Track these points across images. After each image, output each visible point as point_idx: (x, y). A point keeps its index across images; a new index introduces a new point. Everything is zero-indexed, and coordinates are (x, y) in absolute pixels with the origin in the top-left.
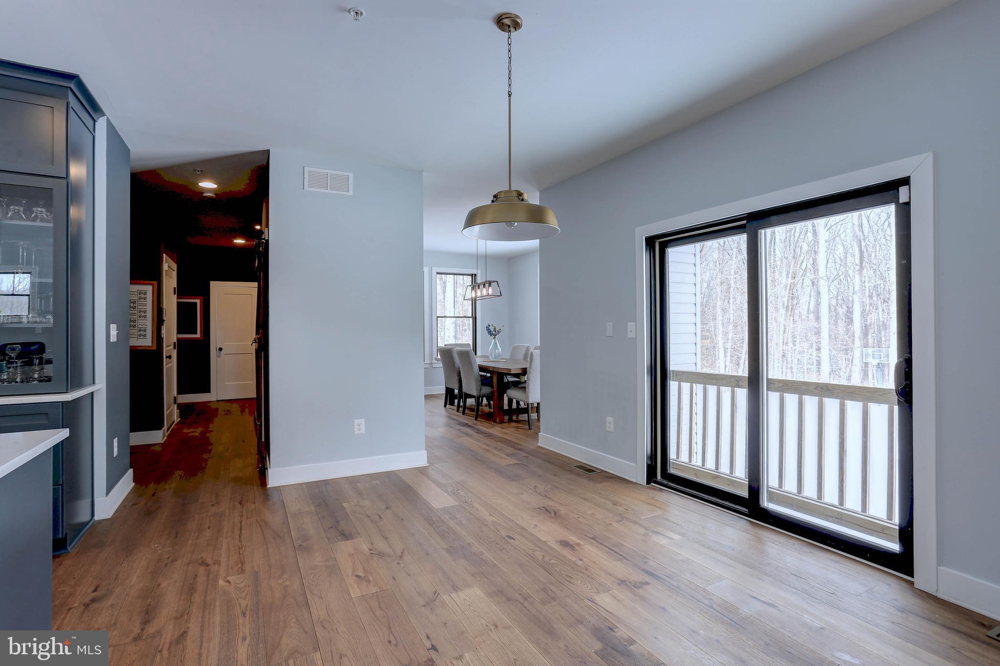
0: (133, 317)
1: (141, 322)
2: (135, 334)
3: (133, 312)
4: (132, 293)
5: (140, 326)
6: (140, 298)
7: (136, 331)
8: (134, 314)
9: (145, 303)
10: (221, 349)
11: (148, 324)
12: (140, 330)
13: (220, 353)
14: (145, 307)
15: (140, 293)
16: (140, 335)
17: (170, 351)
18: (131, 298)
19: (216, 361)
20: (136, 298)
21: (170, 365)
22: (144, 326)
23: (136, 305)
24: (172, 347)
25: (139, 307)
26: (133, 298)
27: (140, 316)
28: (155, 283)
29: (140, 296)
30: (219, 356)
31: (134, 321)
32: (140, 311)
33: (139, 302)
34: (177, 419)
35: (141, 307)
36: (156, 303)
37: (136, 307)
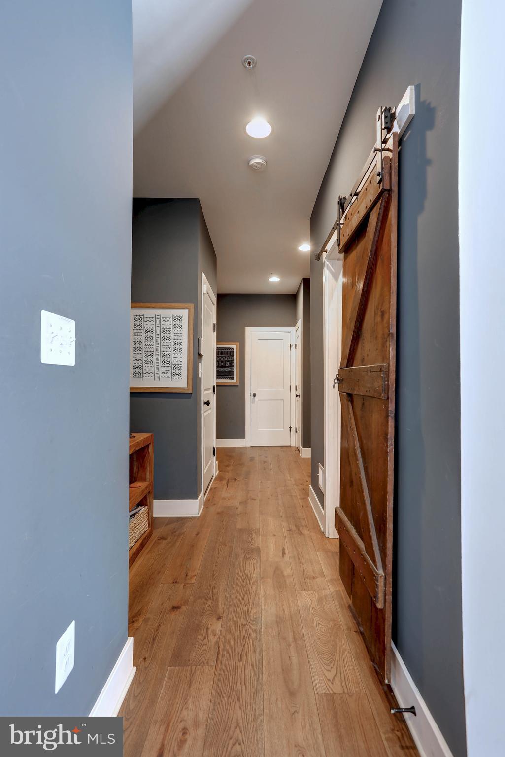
0: (167, 350)
1: (176, 356)
2: (170, 372)
3: (167, 344)
4: (166, 320)
5: (175, 362)
6: (175, 326)
7: (170, 368)
8: (167, 347)
9: (180, 332)
10: (255, 395)
11: (183, 358)
12: (175, 368)
13: (254, 399)
14: (180, 338)
15: (175, 320)
16: (175, 374)
17: (207, 393)
18: (164, 326)
19: (251, 407)
20: (171, 326)
21: (210, 411)
22: (179, 362)
23: (171, 335)
24: (211, 391)
25: (174, 337)
26: (168, 326)
27: (175, 350)
28: (192, 305)
29: (175, 323)
30: (253, 402)
31: (169, 356)
32: (175, 343)
33: (174, 332)
34: (216, 472)
35: (176, 337)
36: (192, 331)
37: (171, 338)
